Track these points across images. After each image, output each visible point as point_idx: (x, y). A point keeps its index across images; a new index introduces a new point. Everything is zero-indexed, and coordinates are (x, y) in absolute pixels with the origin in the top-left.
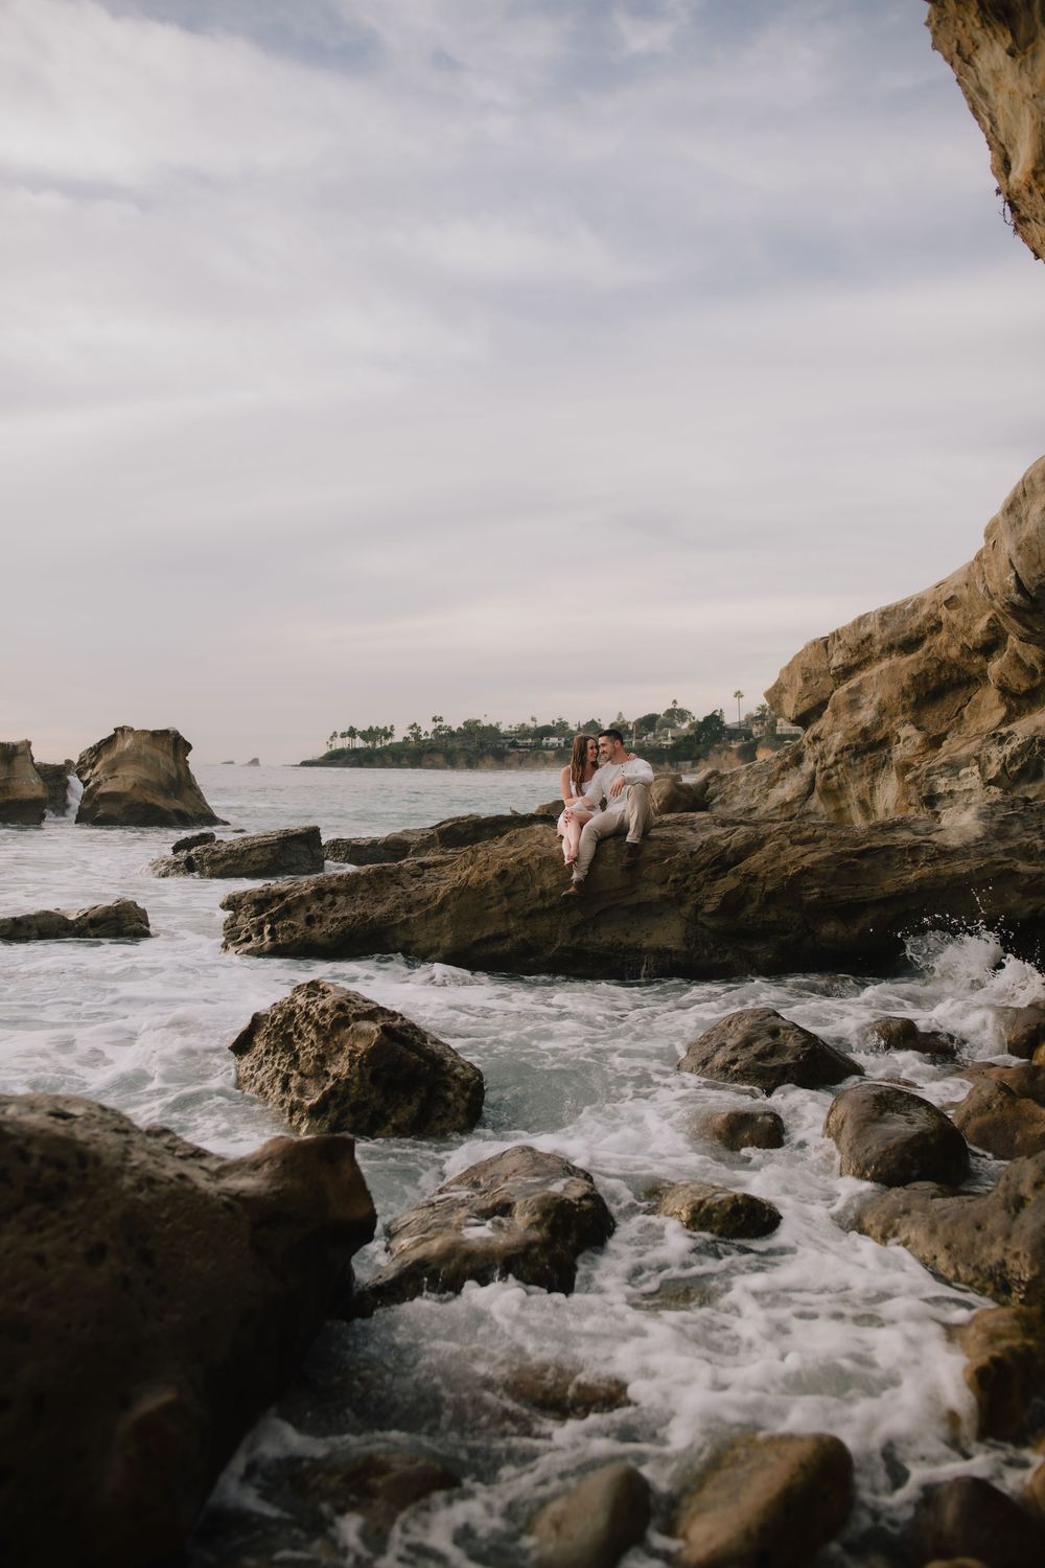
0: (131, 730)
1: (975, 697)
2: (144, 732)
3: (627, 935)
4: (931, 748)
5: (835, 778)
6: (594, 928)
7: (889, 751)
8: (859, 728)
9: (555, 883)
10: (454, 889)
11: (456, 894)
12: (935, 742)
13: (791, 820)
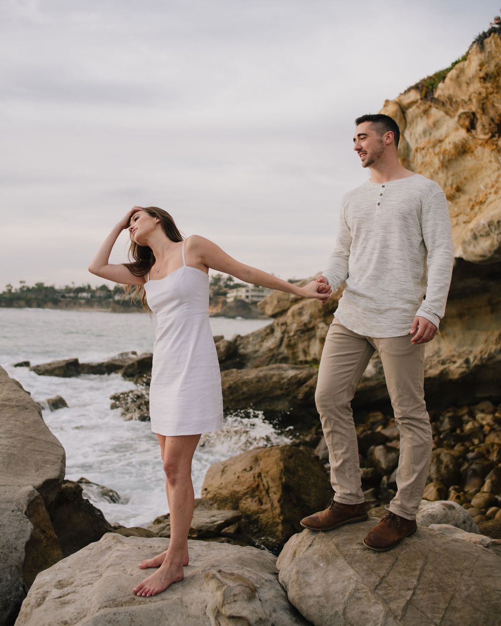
5: (293, 341)
7: (315, 332)
8: (303, 323)
13: (273, 356)
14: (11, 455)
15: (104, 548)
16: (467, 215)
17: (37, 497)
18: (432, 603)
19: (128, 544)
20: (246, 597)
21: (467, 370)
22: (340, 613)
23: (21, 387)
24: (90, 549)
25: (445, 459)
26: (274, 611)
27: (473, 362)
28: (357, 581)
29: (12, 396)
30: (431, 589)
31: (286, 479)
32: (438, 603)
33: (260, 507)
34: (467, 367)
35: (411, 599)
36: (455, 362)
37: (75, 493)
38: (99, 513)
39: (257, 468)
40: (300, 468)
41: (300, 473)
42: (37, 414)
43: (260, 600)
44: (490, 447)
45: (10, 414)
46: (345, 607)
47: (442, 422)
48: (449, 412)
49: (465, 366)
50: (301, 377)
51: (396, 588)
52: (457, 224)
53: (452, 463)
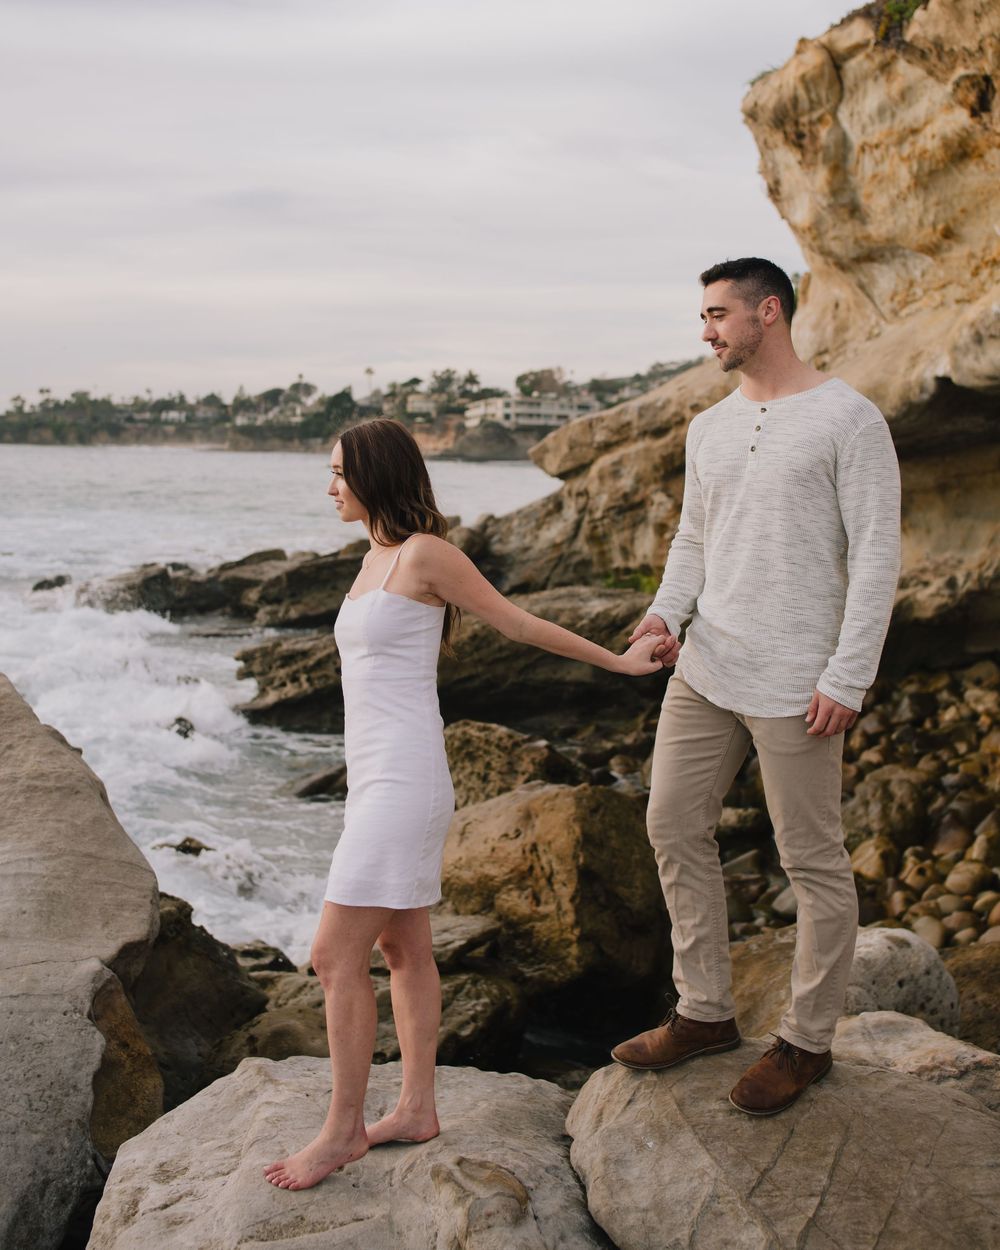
5: (601, 528)
7: (645, 512)
8: (621, 493)
13: (560, 558)
14: (53, 897)
15: (241, 1092)
16: (963, 286)
17: (109, 981)
18: (854, 1224)
19: (286, 1084)
20: (509, 1219)
21: (950, 601)
22: (685, 1243)
23: (62, 740)
24: (215, 1095)
25: (900, 792)
26: (563, 1238)
27: (964, 585)
28: (716, 1180)
29: (47, 768)
30: (853, 1194)
31: (585, 858)
32: (865, 1223)
33: (534, 908)
34: (952, 596)
35: (814, 1215)
36: (926, 584)
37: (178, 921)
38: (225, 954)
39: (529, 832)
40: (613, 833)
41: (614, 843)
42: (98, 802)
43: (536, 1218)
44: (989, 760)
45: (45, 808)
46: (694, 1232)
47: (897, 705)
48: (911, 682)
49: (946, 592)
50: (617, 615)
51: (788, 1193)
52: (942, 304)
53: (913, 800)
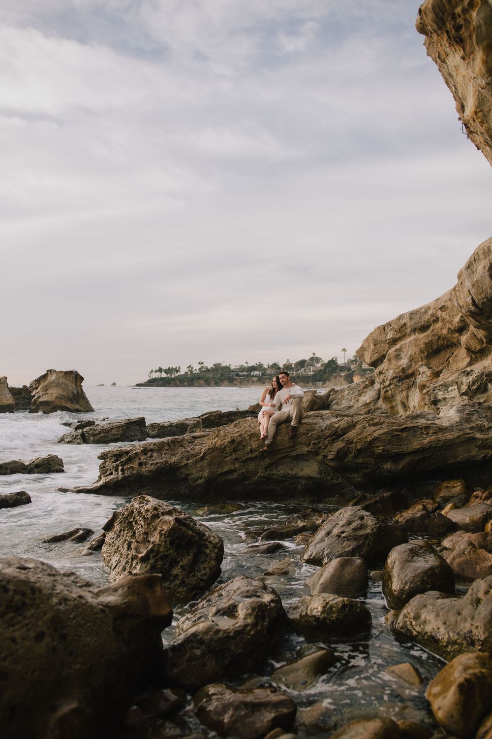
0: (55, 371)
1: (455, 353)
2: (61, 372)
3: (292, 470)
4: (435, 377)
5: (390, 391)
6: (276, 467)
7: (415, 379)
8: (401, 368)
9: (257, 446)
10: (209, 449)
11: (210, 451)
12: (437, 374)
